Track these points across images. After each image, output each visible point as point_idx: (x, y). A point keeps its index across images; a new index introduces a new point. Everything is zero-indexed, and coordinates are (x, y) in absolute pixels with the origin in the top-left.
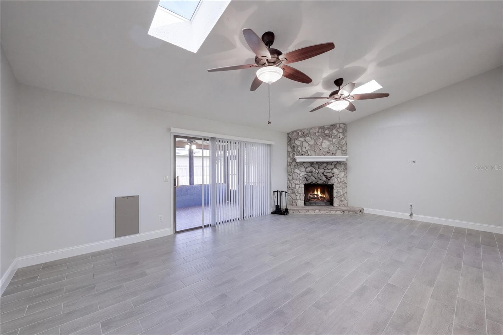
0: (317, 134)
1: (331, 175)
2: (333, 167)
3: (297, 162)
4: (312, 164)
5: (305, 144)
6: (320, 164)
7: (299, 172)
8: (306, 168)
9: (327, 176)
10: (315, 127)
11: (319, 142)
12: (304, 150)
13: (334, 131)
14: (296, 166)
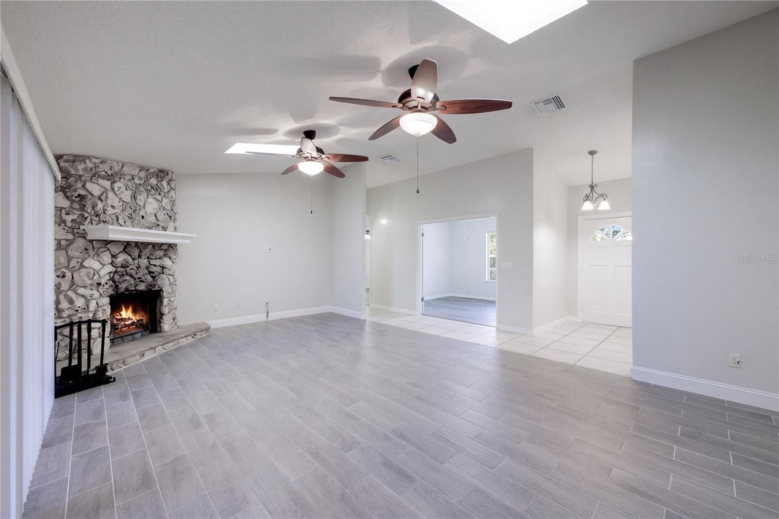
0: (137, 181)
1: (158, 269)
2: (161, 253)
3: (91, 241)
4: (127, 246)
5: (112, 199)
6: (140, 246)
7: (96, 265)
8: (113, 256)
9: (153, 273)
10: (132, 164)
11: (141, 198)
12: (110, 211)
13: (164, 183)
14: (91, 252)
